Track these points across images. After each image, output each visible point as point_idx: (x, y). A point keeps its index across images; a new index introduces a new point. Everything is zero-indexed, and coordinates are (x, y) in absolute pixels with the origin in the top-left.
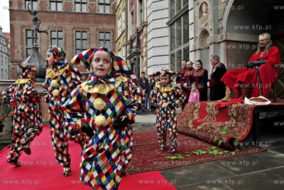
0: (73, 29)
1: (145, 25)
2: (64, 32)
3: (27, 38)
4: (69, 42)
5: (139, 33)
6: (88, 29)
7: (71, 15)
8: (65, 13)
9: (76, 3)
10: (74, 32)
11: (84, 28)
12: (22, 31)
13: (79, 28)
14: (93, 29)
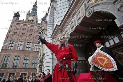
0: (24, 56)
1: (44, 54)
2: (20, 57)
3: (5, 59)
4: (21, 61)
5: (43, 57)
6: (30, 56)
7: (24, 51)
8: (22, 50)
9: (27, 47)
10: (24, 57)
11: (28, 56)
12: (3, 56)
13: (26, 56)
14: (31, 56)
